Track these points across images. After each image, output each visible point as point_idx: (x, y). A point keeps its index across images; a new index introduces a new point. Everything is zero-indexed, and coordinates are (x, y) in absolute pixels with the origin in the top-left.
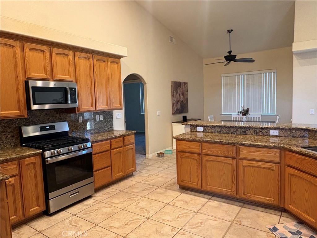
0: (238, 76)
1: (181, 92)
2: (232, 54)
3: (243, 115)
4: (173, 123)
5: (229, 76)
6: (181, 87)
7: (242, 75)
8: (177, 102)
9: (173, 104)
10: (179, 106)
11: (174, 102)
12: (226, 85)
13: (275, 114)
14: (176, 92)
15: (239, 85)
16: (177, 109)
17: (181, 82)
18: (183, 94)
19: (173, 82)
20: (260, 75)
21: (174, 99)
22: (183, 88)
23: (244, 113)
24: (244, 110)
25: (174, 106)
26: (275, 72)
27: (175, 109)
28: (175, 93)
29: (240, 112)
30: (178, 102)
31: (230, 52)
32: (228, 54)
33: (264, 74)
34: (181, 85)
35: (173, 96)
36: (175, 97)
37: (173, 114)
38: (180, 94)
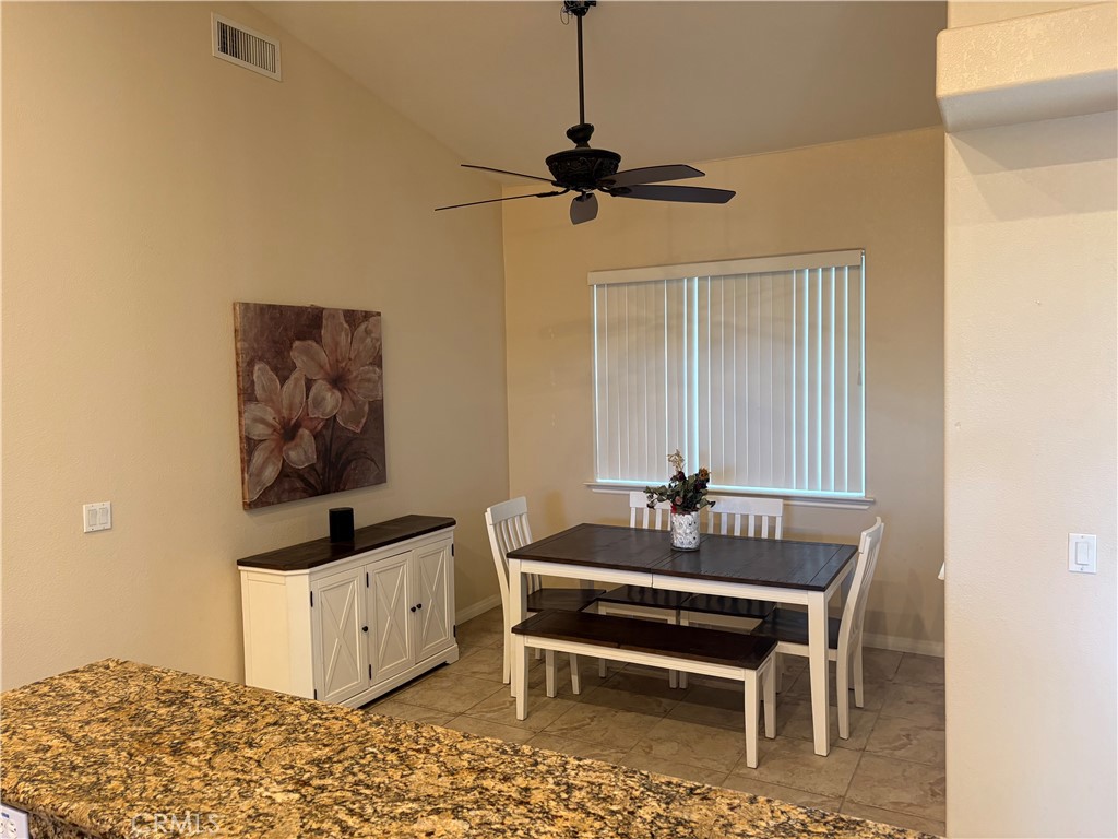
0: (674, 285)
1: (322, 367)
2: (595, 143)
3: (675, 509)
4: (240, 563)
5: (629, 284)
6: (319, 341)
7: (690, 280)
8: (288, 432)
9: (249, 446)
10: (302, 453)
11: (259, 431)
12: (614, 328)
13: (861, 495)
14: (275, 370)
15: (676, 331)
16: (286, 473)
17: (321, 310)
18: (338, 381)
19: (246, 306)
20: (781, 278)
21: (254, 410)
22: (337, 344)
23: (679, 500)
24: (680, 477)
25: (258, 458)
26: (859, 267)
27: (270, 474)
28: (261, 373)
29: (661, 493)
30: (298, 425)
31: (581, 133)
32: (571, 146)
33: (800, 272)
34: (319, 327)
35: (246, 394)
36: (269, 401)
37: (250, 506)
38: (309, 384)
